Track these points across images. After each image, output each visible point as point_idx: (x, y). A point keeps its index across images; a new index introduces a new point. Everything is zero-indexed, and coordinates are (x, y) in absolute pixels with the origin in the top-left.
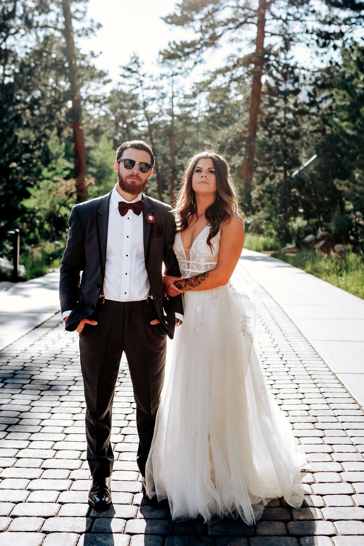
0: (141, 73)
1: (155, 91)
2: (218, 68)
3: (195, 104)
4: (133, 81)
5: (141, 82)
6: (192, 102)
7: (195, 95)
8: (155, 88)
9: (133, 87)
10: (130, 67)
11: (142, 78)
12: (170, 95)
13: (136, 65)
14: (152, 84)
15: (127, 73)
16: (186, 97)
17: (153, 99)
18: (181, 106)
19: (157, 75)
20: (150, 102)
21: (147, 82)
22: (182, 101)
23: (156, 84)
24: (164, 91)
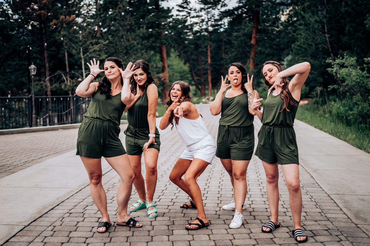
0: (189, 8)
1: (197, 18)
2: (234, 7)
3: (222, 24)
4: (184, 13)
5: (189, 13)
6: (220, 23)
7: (221, 20)
8: (198, 16)
9: (184, 17)
10: (183, 5)
11: (189, 11)
12: (206, 20)
13: (186, 4)
14: (195, 14)
15: (181, 9)
16: (216, 20)
17: (197, 23)
18: (212, 26)
19: (198, 9)
20: (195, 25)
21: (193, 14)
22: (213, 23)
23: (198, 14)
24: (203, 18)
